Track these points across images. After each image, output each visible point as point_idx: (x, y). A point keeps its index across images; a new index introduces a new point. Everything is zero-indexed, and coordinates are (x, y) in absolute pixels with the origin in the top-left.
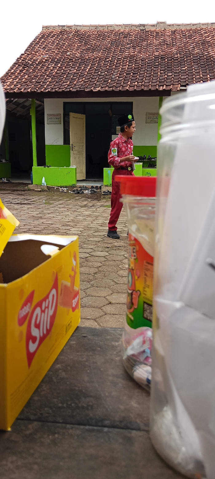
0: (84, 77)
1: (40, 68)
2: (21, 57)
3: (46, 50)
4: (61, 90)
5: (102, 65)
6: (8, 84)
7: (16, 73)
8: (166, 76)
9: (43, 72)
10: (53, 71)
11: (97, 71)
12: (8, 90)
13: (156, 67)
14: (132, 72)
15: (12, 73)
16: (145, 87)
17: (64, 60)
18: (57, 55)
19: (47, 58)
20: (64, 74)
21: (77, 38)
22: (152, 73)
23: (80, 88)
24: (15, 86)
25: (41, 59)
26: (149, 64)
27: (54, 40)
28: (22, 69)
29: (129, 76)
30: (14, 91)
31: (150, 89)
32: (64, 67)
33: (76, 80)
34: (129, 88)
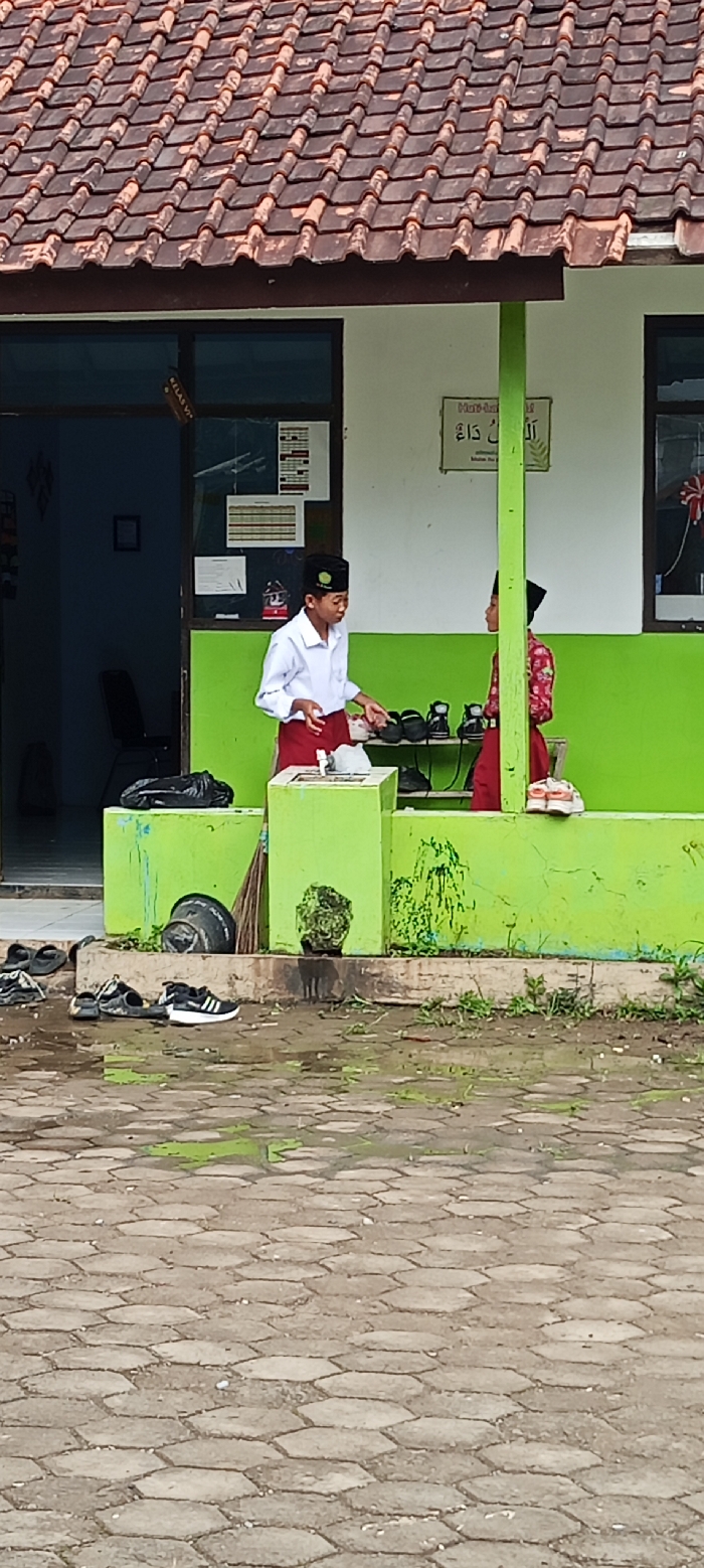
5: (96, 70)
8: (539, 153)
11: (53, 118)
13: (481, 77)
14: (303, 120)
16: (379, 237)
22: (444, 134)
26: (436, 61)
29: (273, 150)
31: (408, 255)
34: (258, 243)
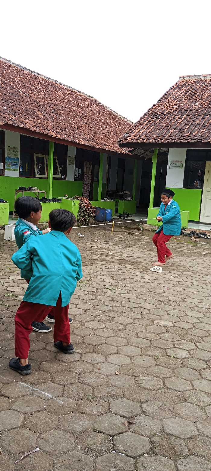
0: (205, 128)
1: (167, 119)
2: (152, 108)
3: (177, 100)
4: (179, 141)
6: (134, 134)
7: (144, 124)
9: (168, 123)
10: (178, 122)
12: (133, 141)
15: (141, 124)
17: (191, 110)
18: (186, 105)
19: (176, 108)
20: (187, 125)
21: (209, 88)
23: (199, 139)
24: (140, 136)
25: (170, 110)
27: (188, 90)
28: (150, 120)
30: (139, 141)
32: (189, 118)
33: (197, 131)
